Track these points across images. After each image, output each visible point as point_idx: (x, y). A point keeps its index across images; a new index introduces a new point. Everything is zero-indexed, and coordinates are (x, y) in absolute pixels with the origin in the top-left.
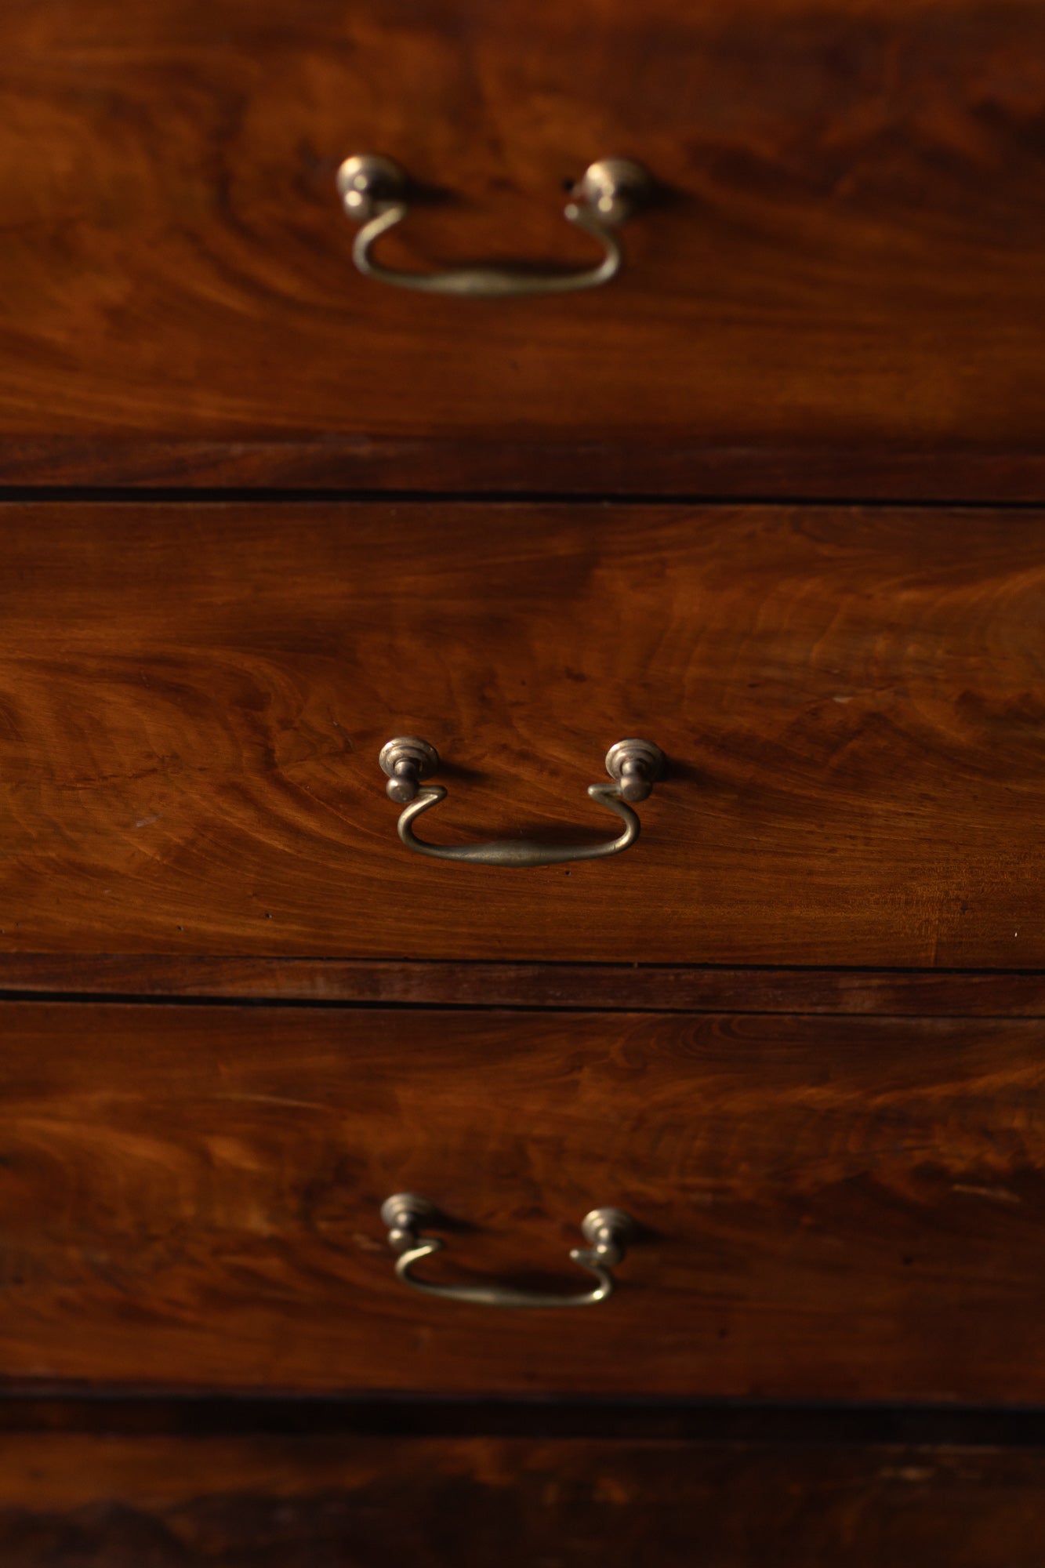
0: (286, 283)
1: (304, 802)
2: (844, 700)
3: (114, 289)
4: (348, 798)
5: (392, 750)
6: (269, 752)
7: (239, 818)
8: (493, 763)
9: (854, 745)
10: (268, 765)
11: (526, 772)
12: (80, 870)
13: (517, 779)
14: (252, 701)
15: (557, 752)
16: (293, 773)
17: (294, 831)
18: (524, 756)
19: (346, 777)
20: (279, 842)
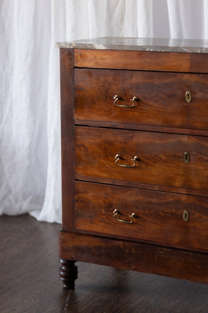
1: (109, 161)
2: (154, 153)
6: (107, 155)
8: (125, 158)
10: (107, 157)
11: (128, 159)
14: (106, 149)
15: (130, 157)
16: (109, 158)
17: (109, 164)
18: (128, 157)
20: (108, 165)
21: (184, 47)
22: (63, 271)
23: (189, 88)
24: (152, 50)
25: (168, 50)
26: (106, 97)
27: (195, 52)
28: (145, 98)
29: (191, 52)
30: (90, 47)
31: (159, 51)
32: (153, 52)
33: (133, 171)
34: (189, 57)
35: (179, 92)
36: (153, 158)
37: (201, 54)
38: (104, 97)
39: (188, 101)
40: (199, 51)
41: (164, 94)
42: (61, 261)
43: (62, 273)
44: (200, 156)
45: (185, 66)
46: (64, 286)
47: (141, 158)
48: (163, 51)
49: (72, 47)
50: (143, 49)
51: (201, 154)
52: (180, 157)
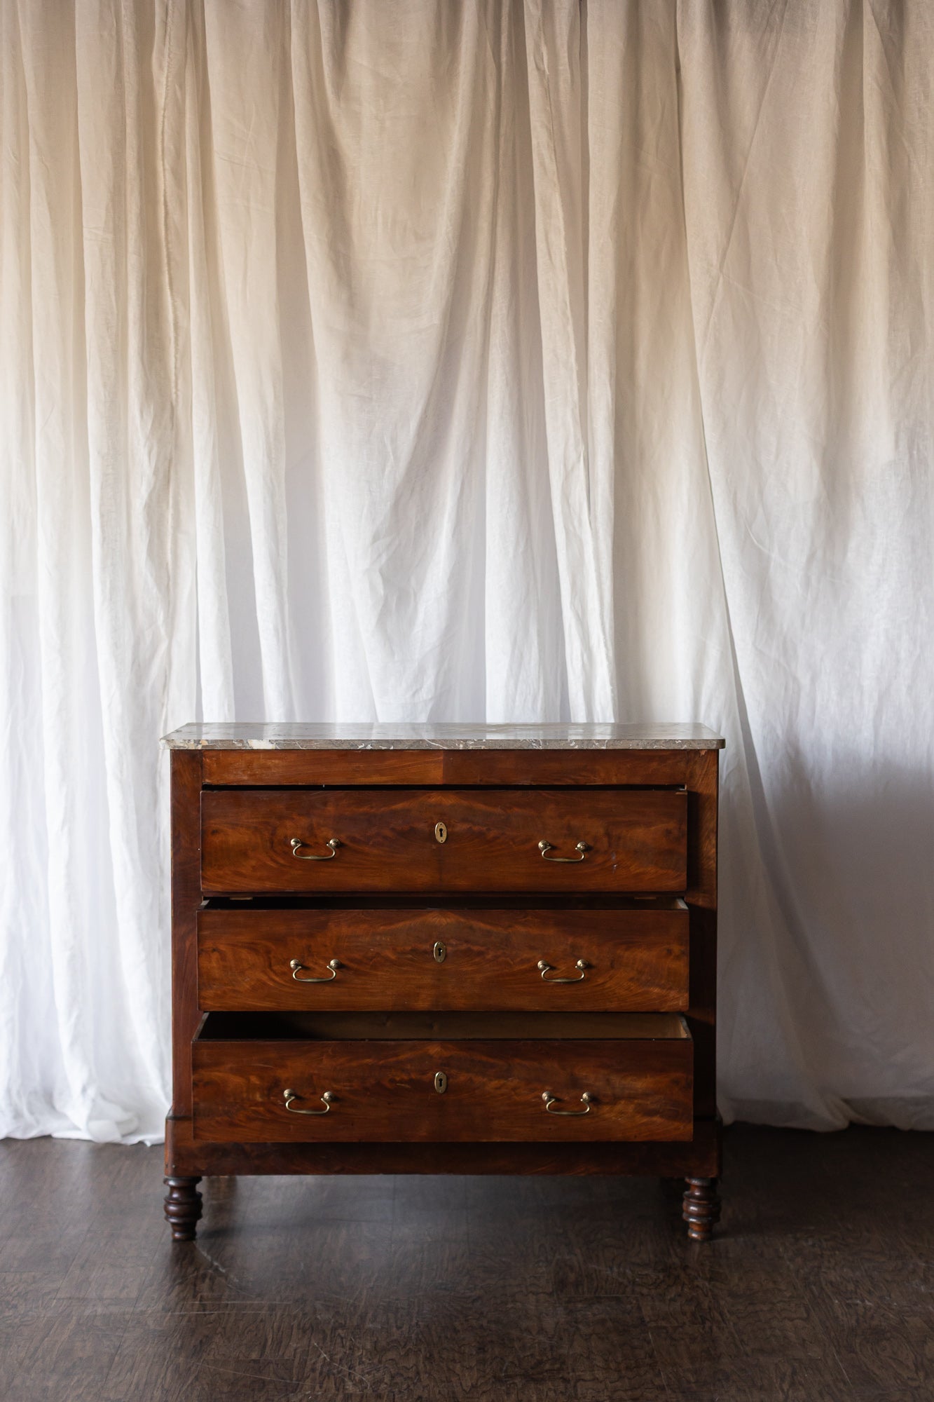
0: (282, 862)
1: (276, 974)
2: (372, 950)
3: (253, 863)
4: (284, 973)
5: (292, 962)
6: (270, 964)
7: (264, 978)
8: (311, 965)
9: (375, 959)
10: (270, 966)
11: (316, 967)
12: (235, 991)
13: (314, 969)
14: (268, 952)
15: (321, 962)
16: (275, 968)
17: (274, 981)
18: (316, 964)
19: (285, 969)
20: (271, 984)
21: (433, 741)
22: (177, 1202)
23: (442, 817)
24: (369, 747)
25: (400, 747)
26: (272, 843)
27: (452, 748)
28: (354, 840)
29: (446, 748)
30: (240, 745)
31: (383, 748)
32: (371, 750)
33: (328, 989)
34: (442, 758)
35: (422, 826)
36: (371, 960)
37: (466, 752)
38: (268, 844)
39: (441, 840)
40: (461, 747)
41: (393, 830)
42: (172, 1183)
43: (172, 1208)
44: (464, 946)
45: (436, 775)
46: (177, 1235)
47: (346, 962)
48: (392, 748)
49: (200, 747)
50: (352, 745)
51: (467, 942)
52: (425, 952)
